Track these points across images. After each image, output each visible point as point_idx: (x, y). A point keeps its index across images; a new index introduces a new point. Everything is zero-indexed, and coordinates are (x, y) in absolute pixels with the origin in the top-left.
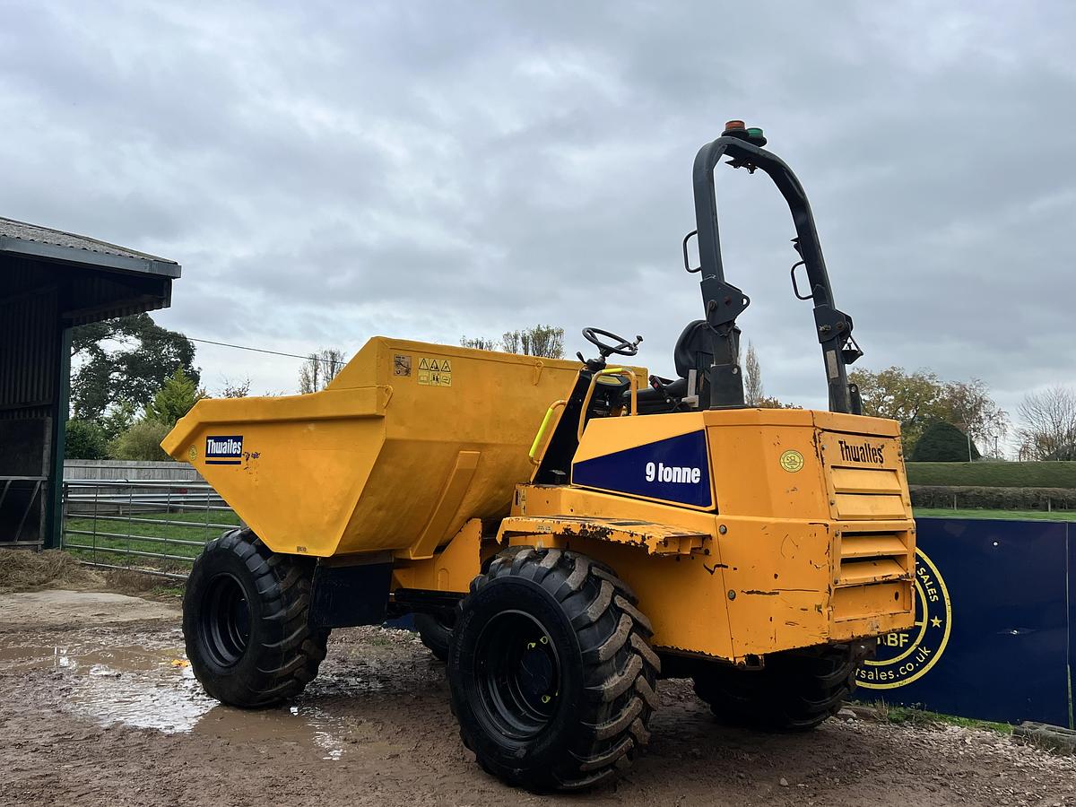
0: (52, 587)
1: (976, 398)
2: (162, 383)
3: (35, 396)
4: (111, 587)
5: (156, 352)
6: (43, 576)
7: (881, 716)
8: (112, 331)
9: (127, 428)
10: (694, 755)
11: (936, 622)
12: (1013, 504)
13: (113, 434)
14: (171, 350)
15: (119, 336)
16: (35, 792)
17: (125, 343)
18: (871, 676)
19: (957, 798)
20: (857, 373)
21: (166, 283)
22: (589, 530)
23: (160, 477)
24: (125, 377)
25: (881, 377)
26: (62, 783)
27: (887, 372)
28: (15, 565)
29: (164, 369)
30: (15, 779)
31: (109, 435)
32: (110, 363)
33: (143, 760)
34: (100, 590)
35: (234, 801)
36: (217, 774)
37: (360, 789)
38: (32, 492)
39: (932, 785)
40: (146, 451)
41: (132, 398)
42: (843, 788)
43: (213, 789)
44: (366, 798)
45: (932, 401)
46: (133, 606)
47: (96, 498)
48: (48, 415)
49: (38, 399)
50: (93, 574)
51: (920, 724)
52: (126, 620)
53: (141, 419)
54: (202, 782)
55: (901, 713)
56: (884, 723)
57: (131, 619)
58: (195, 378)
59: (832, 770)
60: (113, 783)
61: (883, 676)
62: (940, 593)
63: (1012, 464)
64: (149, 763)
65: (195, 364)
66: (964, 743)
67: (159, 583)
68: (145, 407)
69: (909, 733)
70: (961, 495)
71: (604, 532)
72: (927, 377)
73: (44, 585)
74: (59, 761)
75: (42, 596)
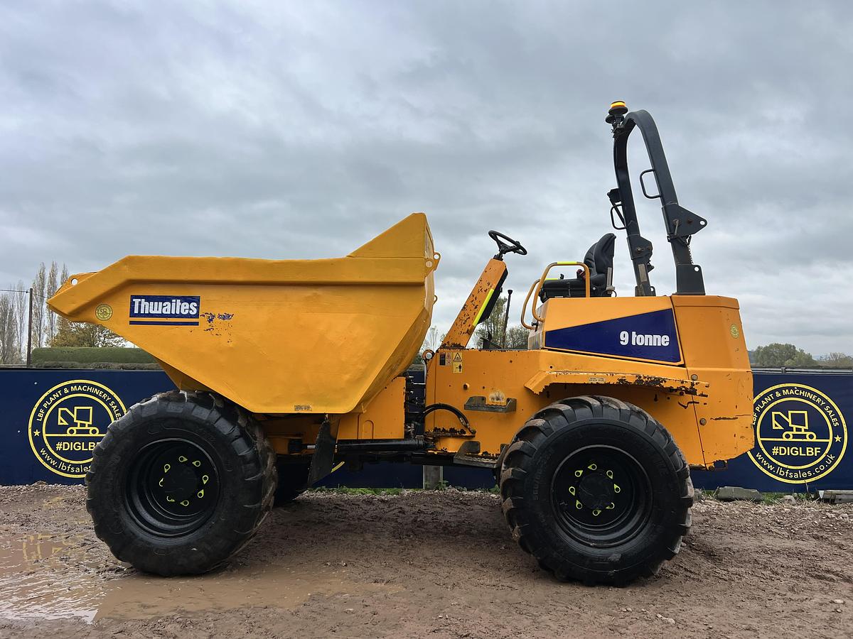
18: (796, 476)
22: (644, 380)
61: (804, 475)
62: (839, 421)
71: (658, 381)
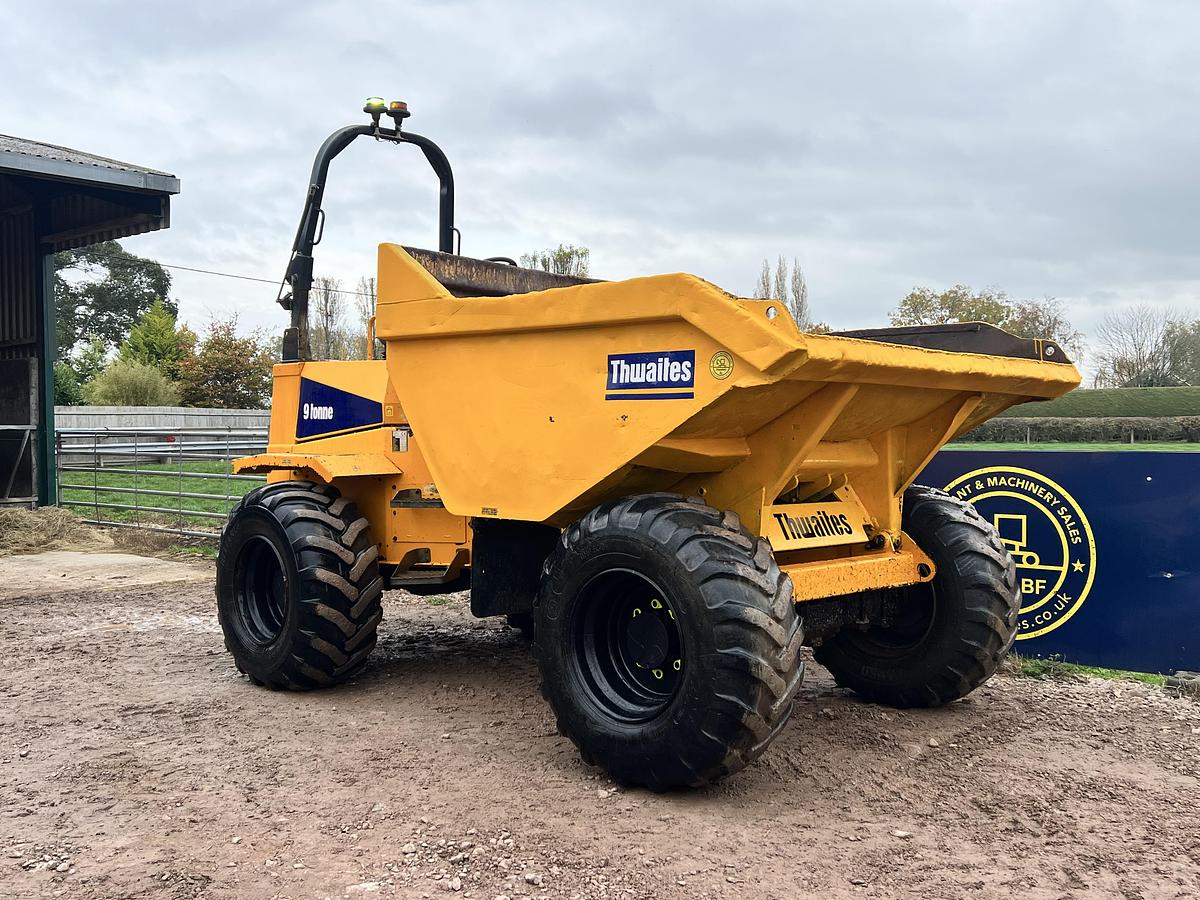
0: (52, 548)
1: (1050, 319)
2: (135, 317)
3: (14, 335)
4: (119, 547)
5: (125, 281)
6: (43, 537)
7: (1015, 669)
8: (74, 259)
9: (102, 368)
10: (827, 715)
11: (1078, 566)
12: (1092, 436)
13: (85, 376)
14: (144, 279)
15: (82, 263)
16: (114, 772)
17: (90, 272)
19: (1125, 755)
20: (918, 293)
21: (163, 201)
23: (143, 424)
24: (93, 312)
25: (945, 298)
26: (141, 762)
27: (951, 292)
28: (10, 524)
29: (137, 302)
30: (86, 757)
31: (82, 378)
32: (74, 296)
33: (221, 735)
34: (106, 550)
35: (337, 777)
36: (308, 749)
37: (472, 760)
38: (21, 442)
39: (1093, 741)
40: (125, 394)
41: (102, 335)
42: (998, 748)
43: (312, 765)
44: (481, 770)
45: (1001, 323)
46: (152, 568)
47: (95, 448)
48: (32, 355)
49: (18, 337)
50: (95, 532)
51: (1059, 677)
52: (149, 583)
53: (116, 358)
54: (296, 757)
55: (1037, 666)
56: (1019, 676)
57: (154, 582)
58: (173, 311)
59: (981, 729)
60: (194, 760)
62: (1083, 534)
63: (1090, 393)
64: (229, 738)
65: (172, 295)
66: (1113, 696)
67: (175, 541)
68: (117, 346)
69: (1049, 686)
70: (1034, 427)
72: (996, 297)
73: (45, 546)
74: (129, 738)
75: (47, 557)
